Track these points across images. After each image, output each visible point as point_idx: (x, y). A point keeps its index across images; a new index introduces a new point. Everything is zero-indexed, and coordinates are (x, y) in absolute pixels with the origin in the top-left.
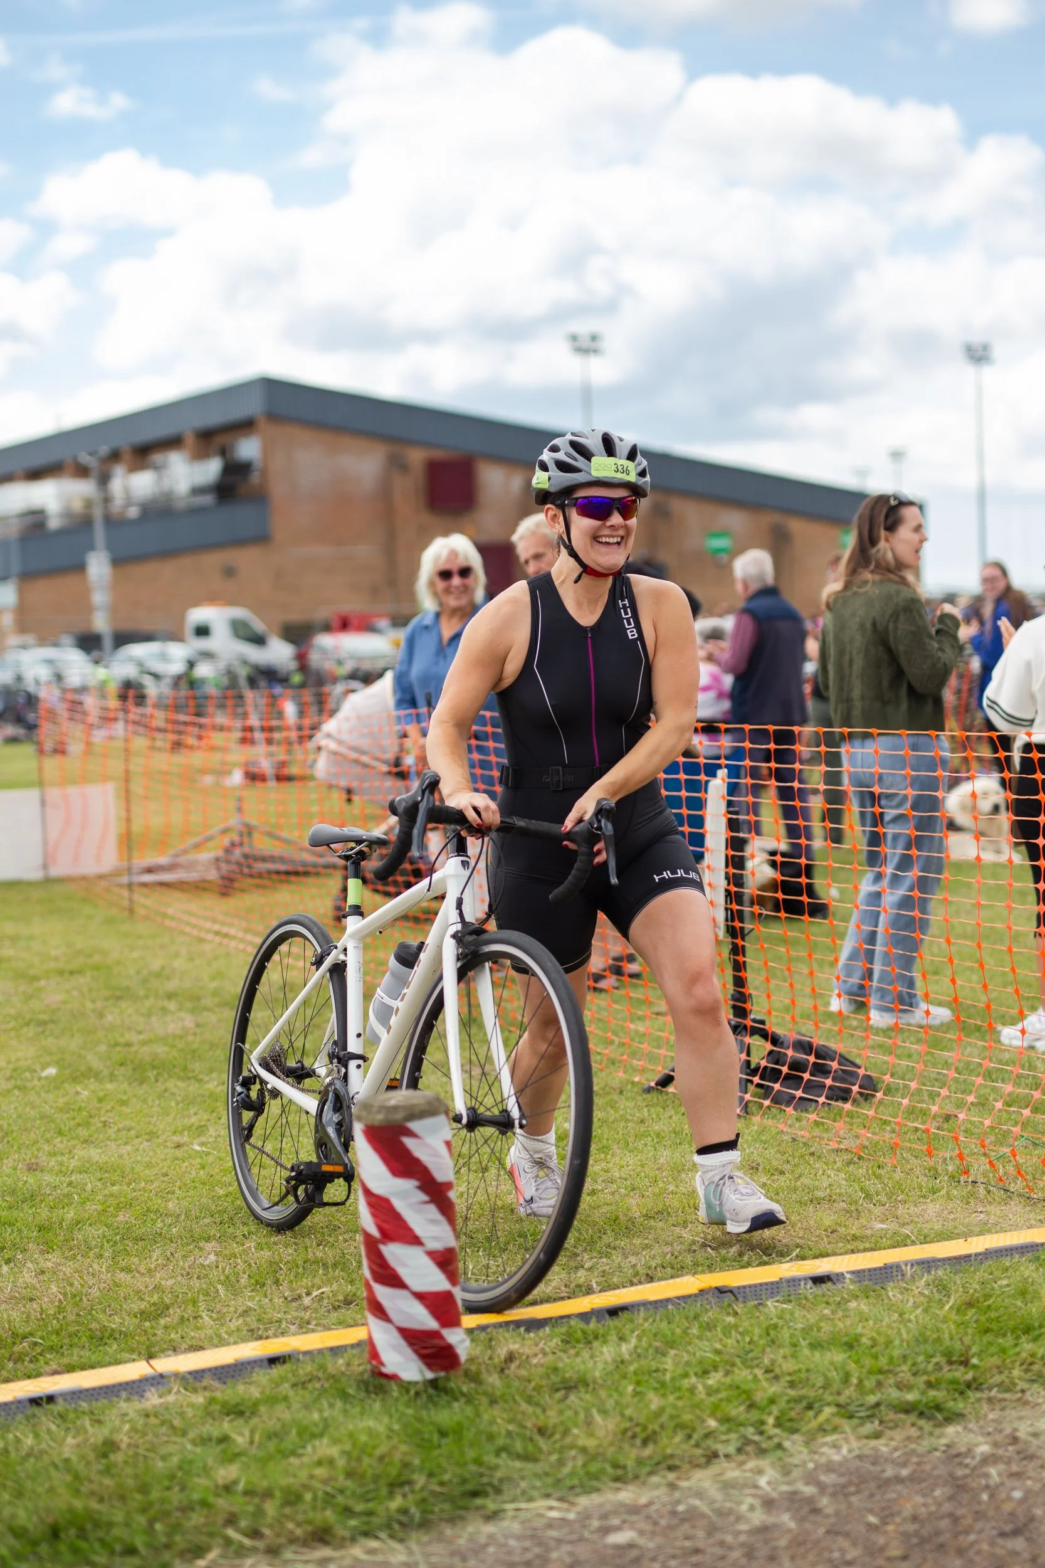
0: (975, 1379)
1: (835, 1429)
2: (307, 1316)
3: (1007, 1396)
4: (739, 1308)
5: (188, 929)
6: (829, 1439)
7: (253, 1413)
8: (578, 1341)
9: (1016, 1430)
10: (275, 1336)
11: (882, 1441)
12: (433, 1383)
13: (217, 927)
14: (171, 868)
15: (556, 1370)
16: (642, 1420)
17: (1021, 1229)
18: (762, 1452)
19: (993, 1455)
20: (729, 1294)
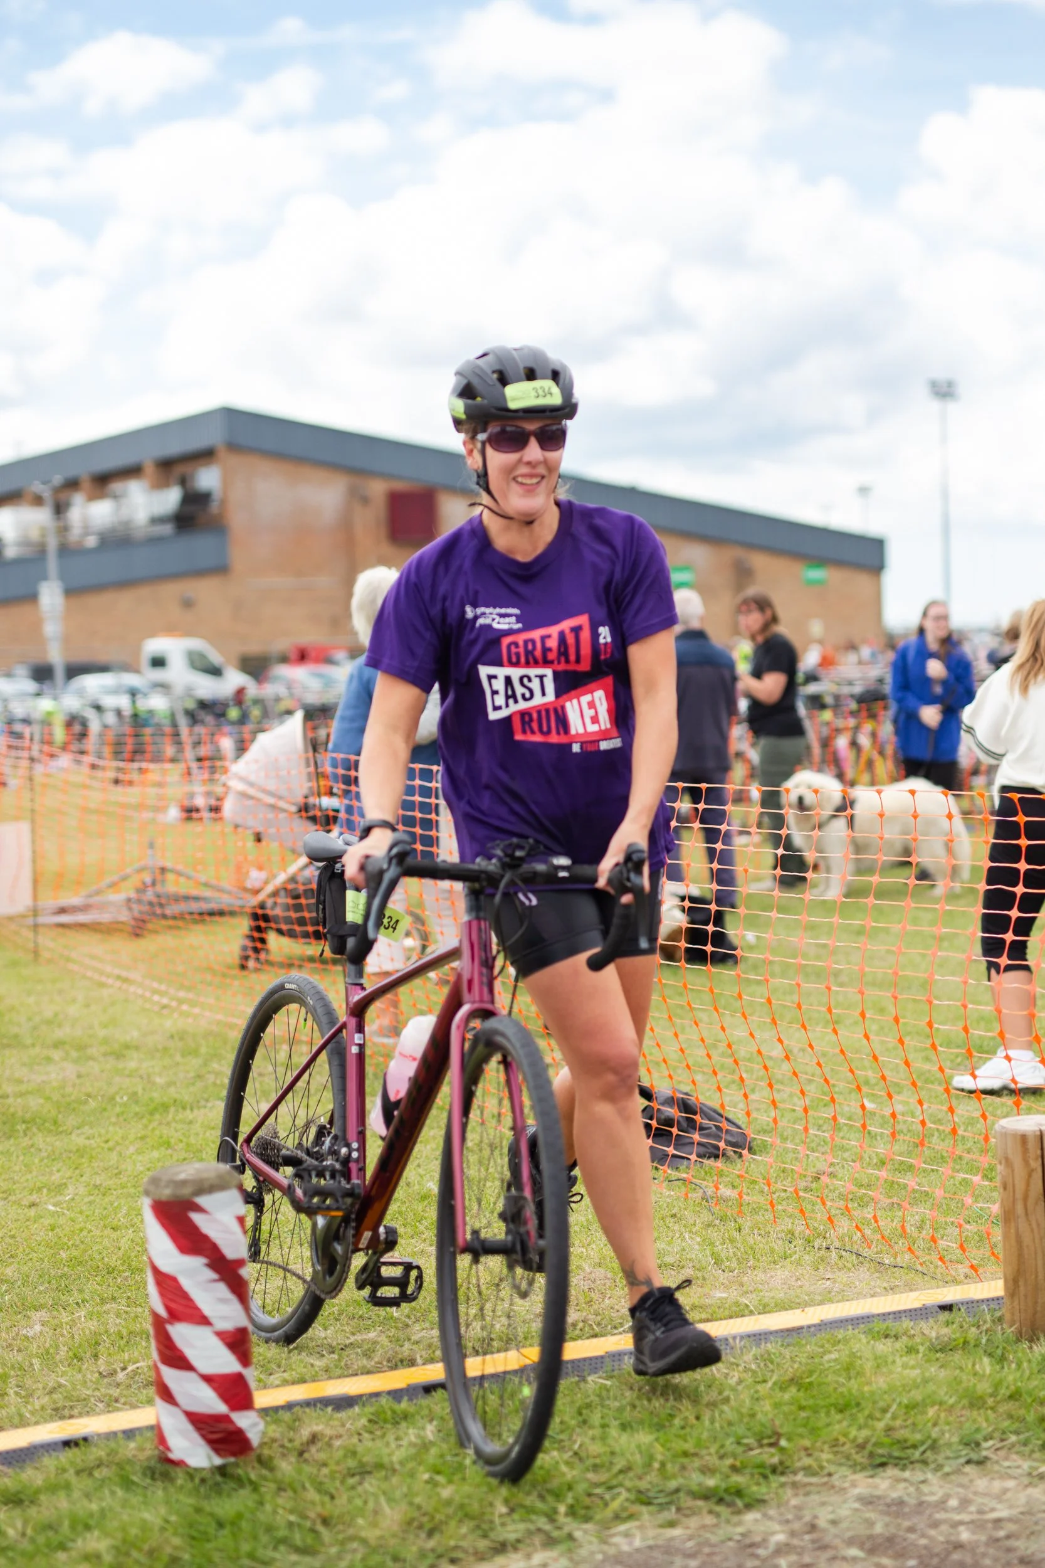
0: (781, 1463)
1: (631, 1517)
2: (115, 1392)
3: (814, 1480)
5: (89, 974)
6: (622, 1528)
7: (32, 1502)
8: (385, 1421)
9: (816, 1517)
10: (81, 1415)
12: (222, 1470)
13: (117, 971)
14: (84, 908)
15: (354, 1453)
16: (430, 1509)
17: (865, 1296)
18: (550, 1542)
19: (787, 1545)
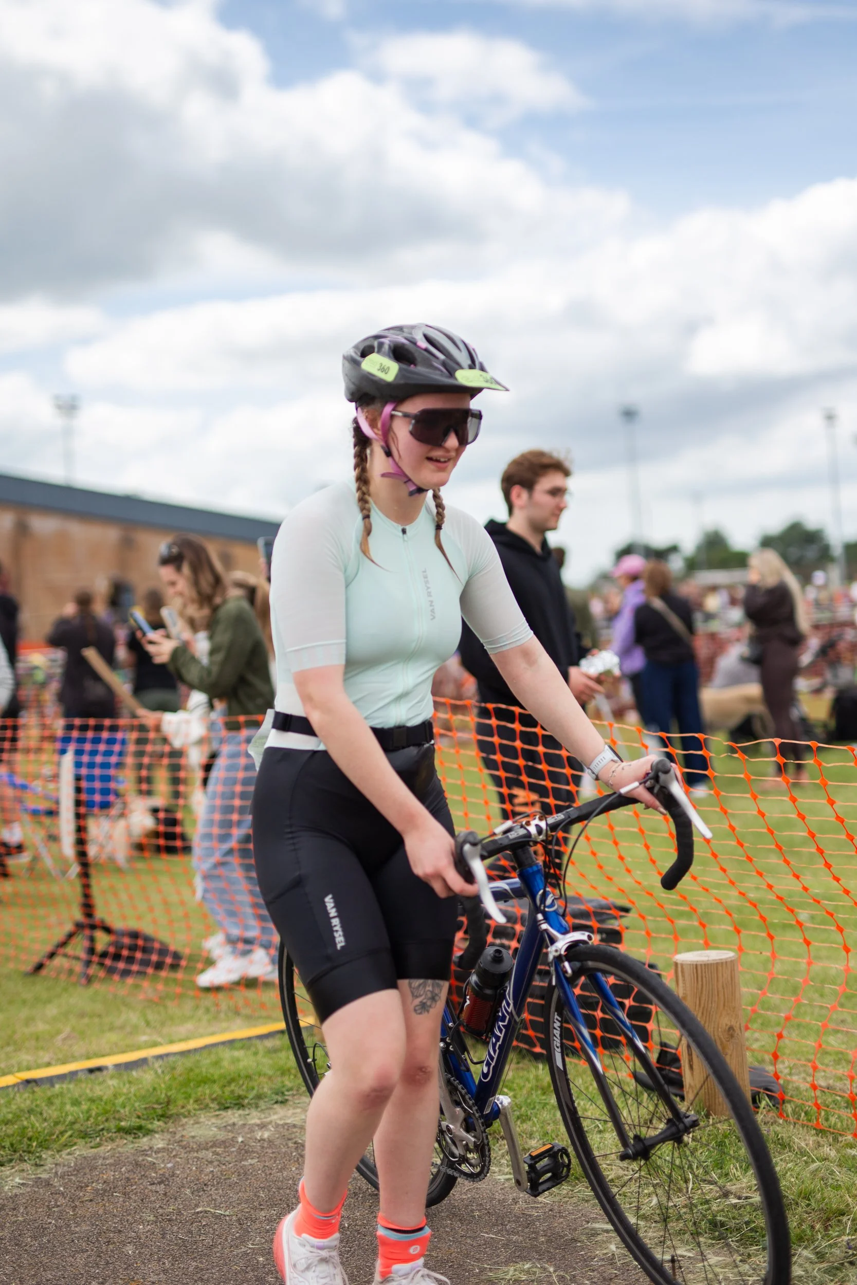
3: (184, 1119)
4: (36, 1089)
6: (67, 1150)
9: (183, 1135)
11: (102, 1148)
18: (25, 1161)
20: (34, 1084)
